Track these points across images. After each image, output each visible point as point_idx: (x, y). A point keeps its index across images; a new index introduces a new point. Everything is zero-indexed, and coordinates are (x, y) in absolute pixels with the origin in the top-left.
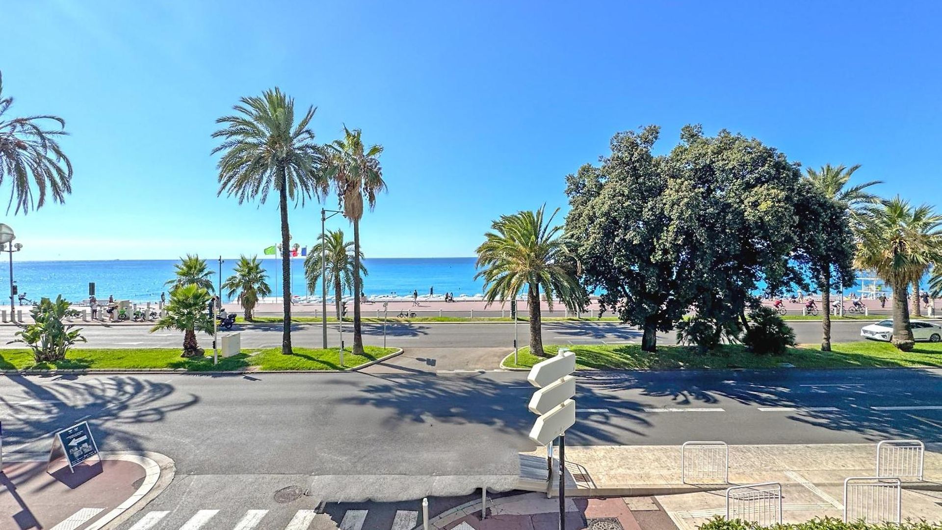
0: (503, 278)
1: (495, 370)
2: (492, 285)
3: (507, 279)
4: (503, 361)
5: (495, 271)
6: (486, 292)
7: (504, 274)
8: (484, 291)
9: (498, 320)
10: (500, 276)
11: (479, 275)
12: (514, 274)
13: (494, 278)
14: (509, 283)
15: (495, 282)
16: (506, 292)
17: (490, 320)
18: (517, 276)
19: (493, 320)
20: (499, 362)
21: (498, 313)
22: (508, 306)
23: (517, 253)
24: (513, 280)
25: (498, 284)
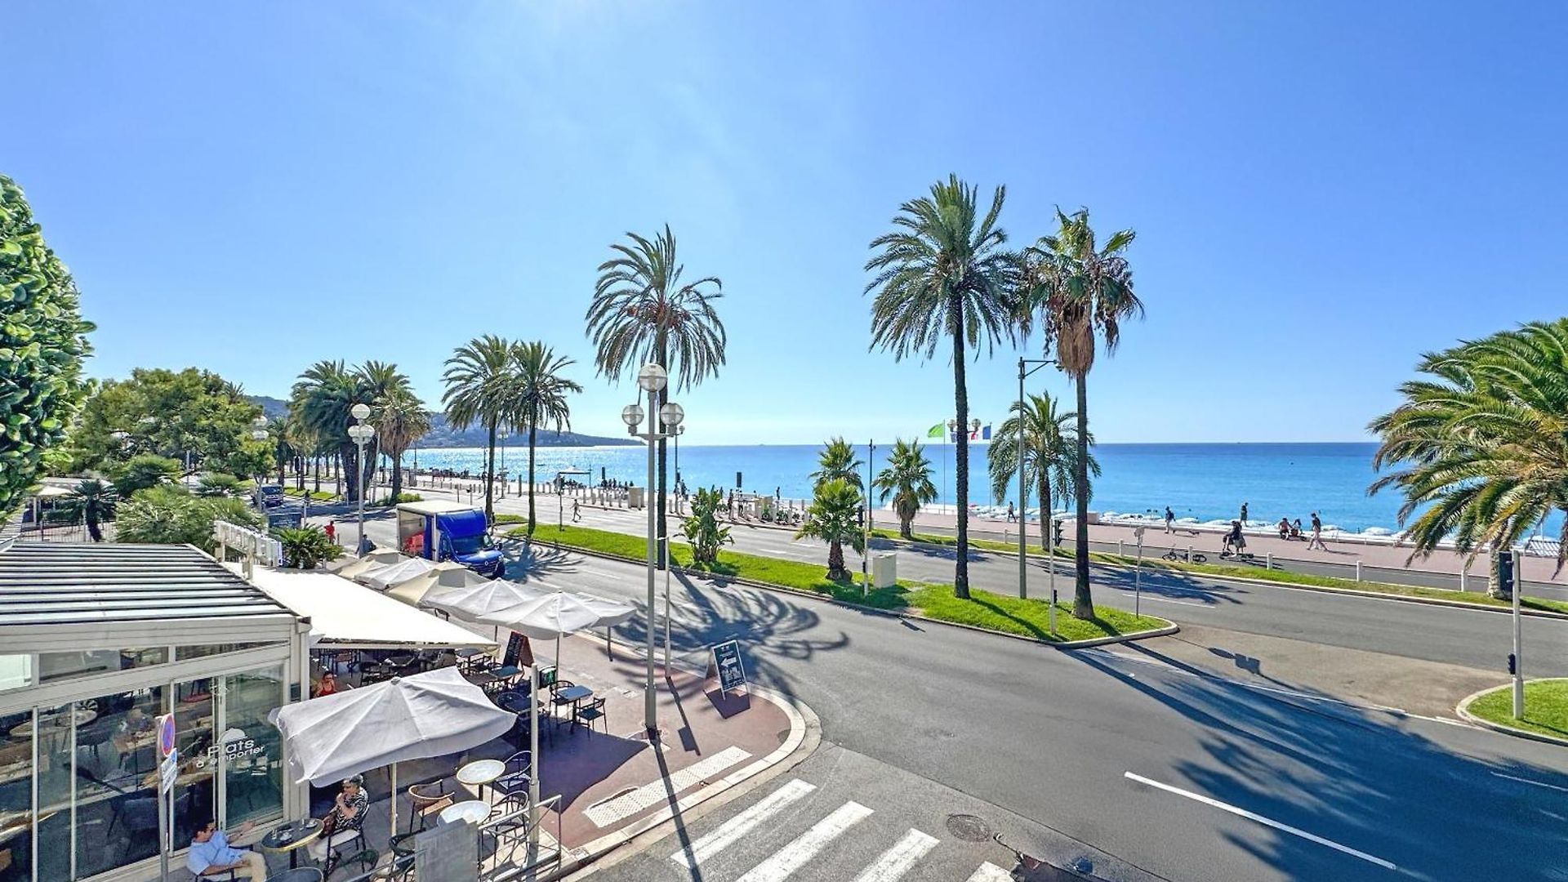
0: (1467, 494)
1: (1439, 719)
2: (1428, 508)
3: (1481, 498)
4: (1467, 701)
5: (1437, 476)
6: (1410, 522)
7: (1470, 483)
8: (1401, 523)
9: (1446, 595)
10: (1456, 486)
11: (1385, 482)
12: (1509, 485)
13: (1436, 491)
14: (1489, 509)
15: (1440, 501)
16: (1479, 528)
17: (1415, 592)
18: (1520, 488)
19: (1427, 594)
20: (1453, 703)
21: (1450, 579)
22: (1484, 563)
23: (1523, 432)
24: (1505, 500)
25: (1453, 506)
